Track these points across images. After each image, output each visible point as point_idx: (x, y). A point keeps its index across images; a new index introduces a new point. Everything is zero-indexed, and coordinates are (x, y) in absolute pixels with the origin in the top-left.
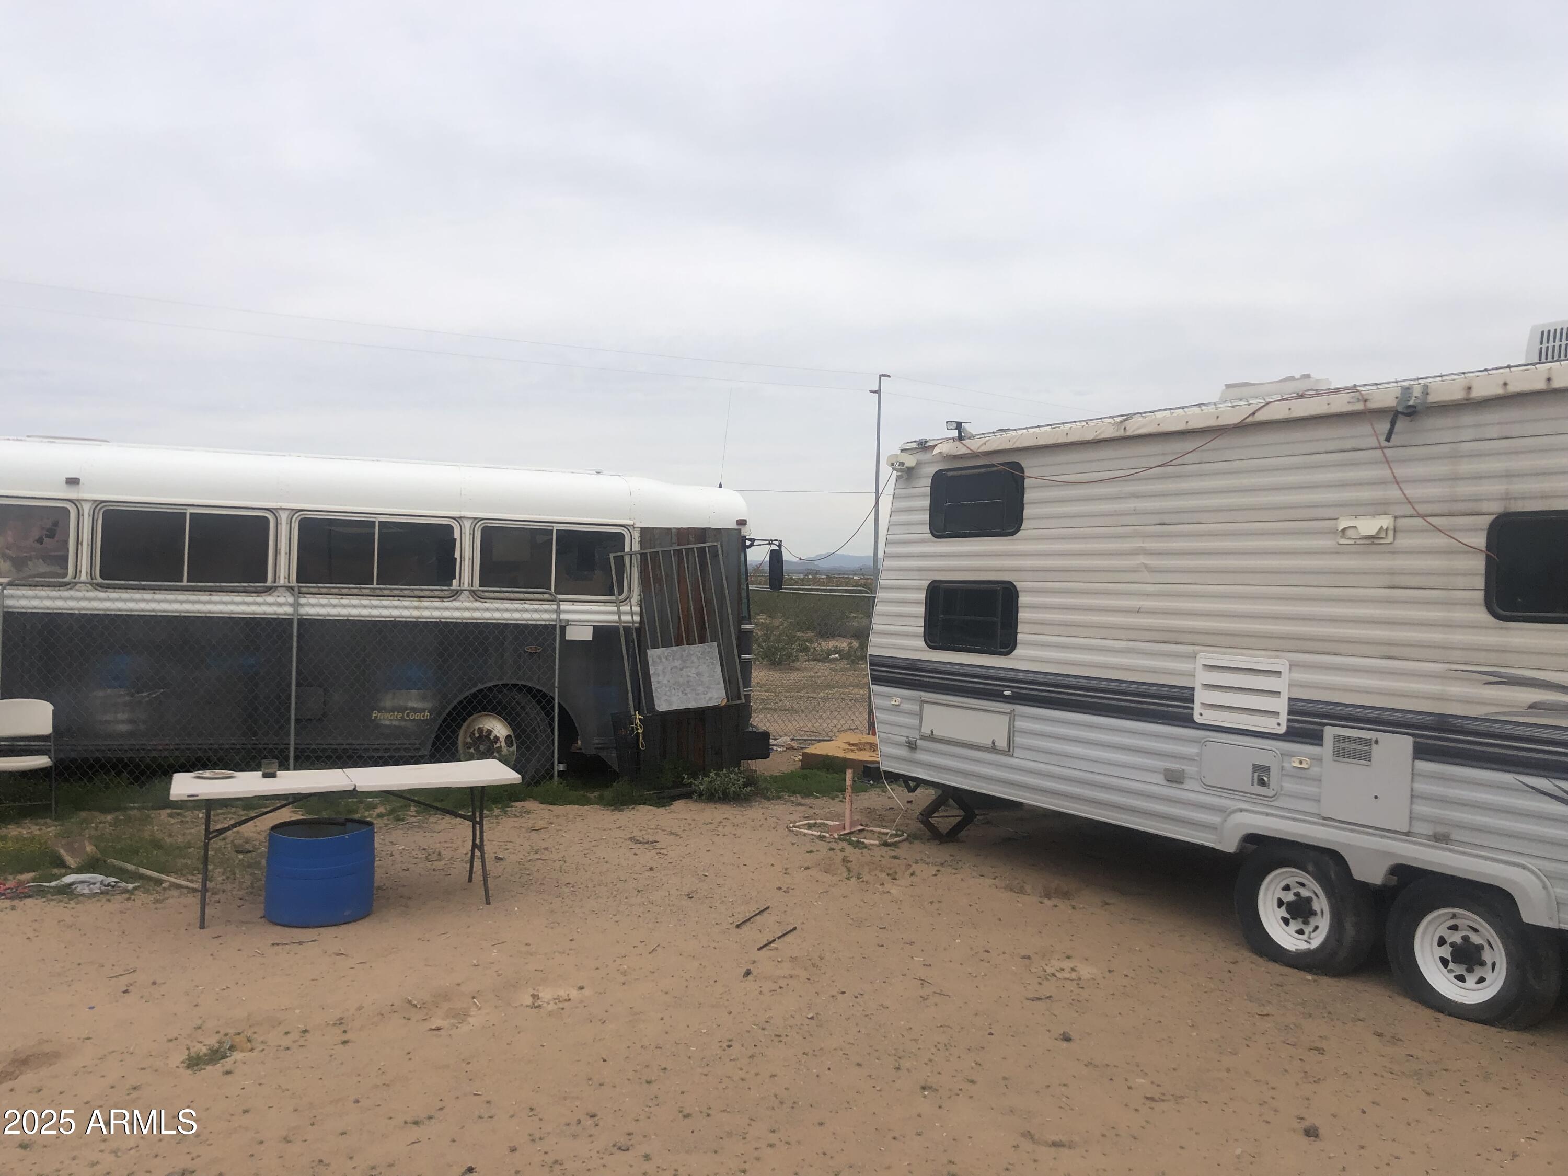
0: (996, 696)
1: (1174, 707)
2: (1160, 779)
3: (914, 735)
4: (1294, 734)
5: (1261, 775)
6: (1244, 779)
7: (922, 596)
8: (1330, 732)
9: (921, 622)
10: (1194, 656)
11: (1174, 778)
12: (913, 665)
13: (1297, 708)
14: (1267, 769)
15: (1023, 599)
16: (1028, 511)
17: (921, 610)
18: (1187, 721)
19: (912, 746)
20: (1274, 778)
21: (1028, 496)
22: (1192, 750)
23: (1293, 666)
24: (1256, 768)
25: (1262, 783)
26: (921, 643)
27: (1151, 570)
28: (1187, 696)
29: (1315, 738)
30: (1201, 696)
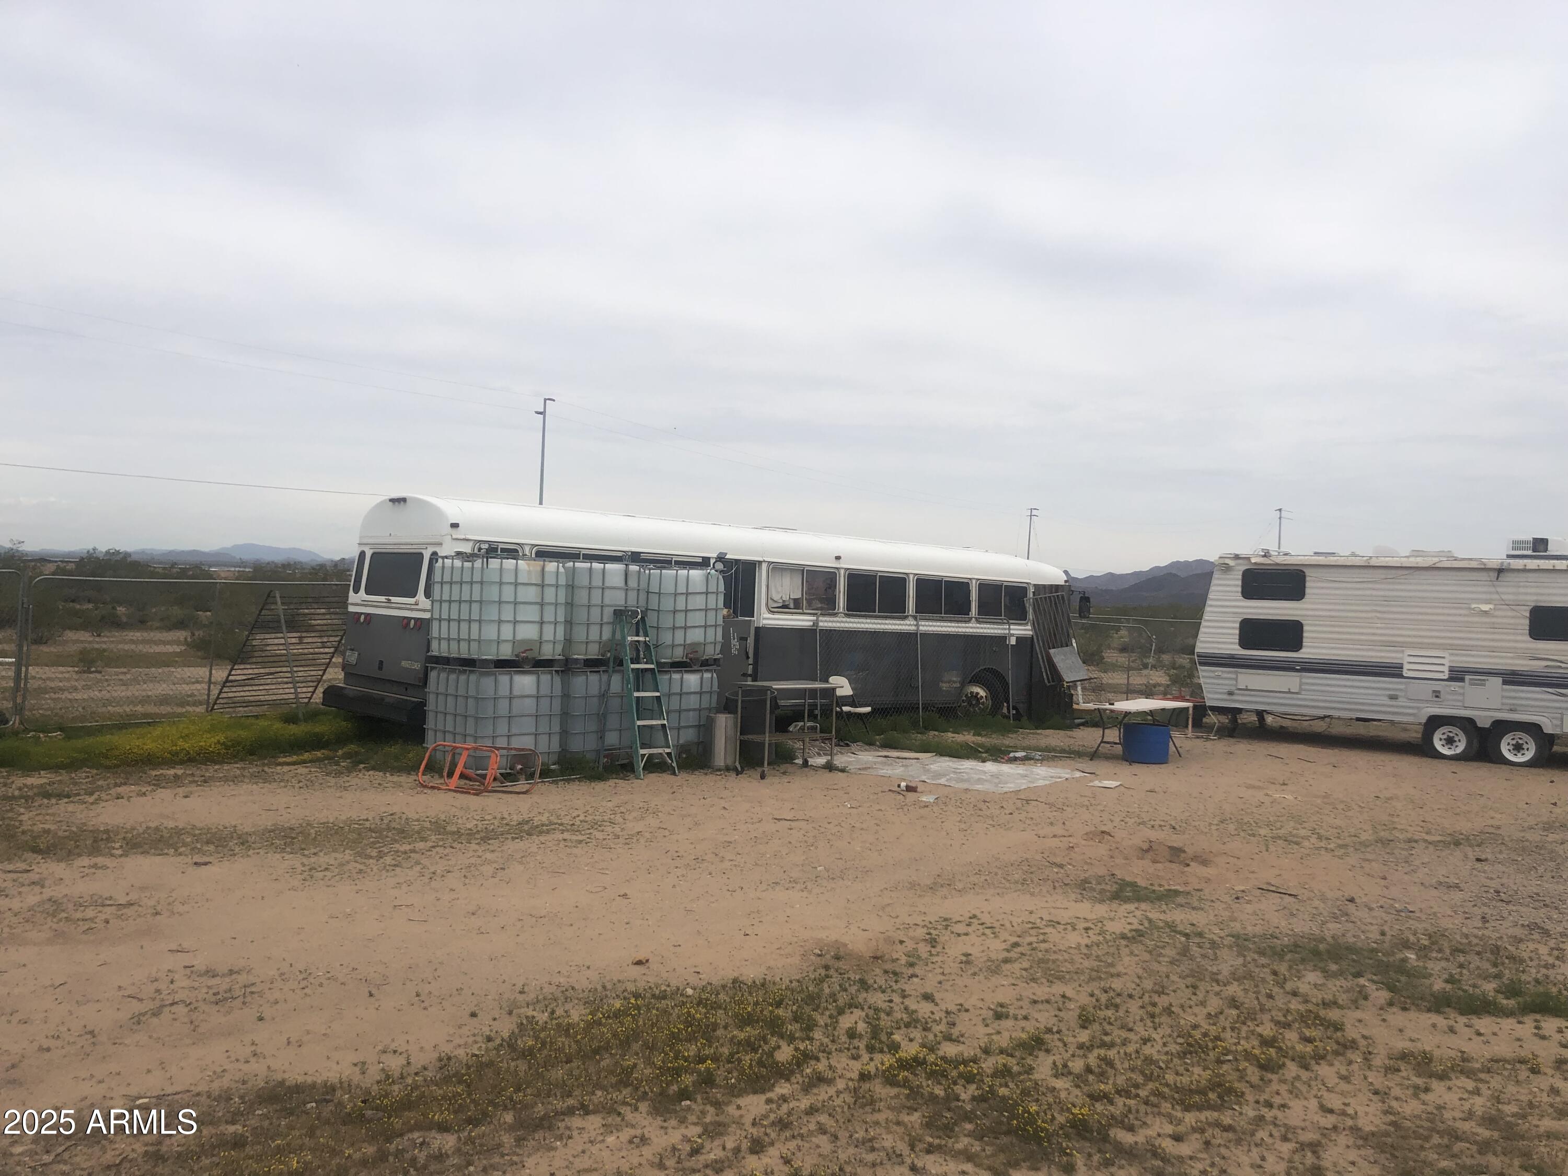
0: (1293, 669)
1: (1397, 671)
2: (1386, 698)
3: (1233, 688)
4: (1451, 679)
5: (1437, 694)
6: (1429, 696)
7: (1238, 625)
8: (1467, 677)
9: (1237, 637)
10: (1403, 652)
11: (1393, 697)
12: (1232, 657)
13: (1452, 670)
14: (1439, 692)
15: (1305, 628)
16: (1308, 591)
17: (1237, 632)
18: (1401, 676)
19: (1231, 693)
20: (1442, 695)
21: (1308, 584)
22: (1402, 687)
23: (1452, 654)
24: (1434, 691)
25: (1437, 697)
26: (1238, 647)
27: (1378, 618)
28: (1401, 667)
29: (1462, 680)
30: (1406, 666)
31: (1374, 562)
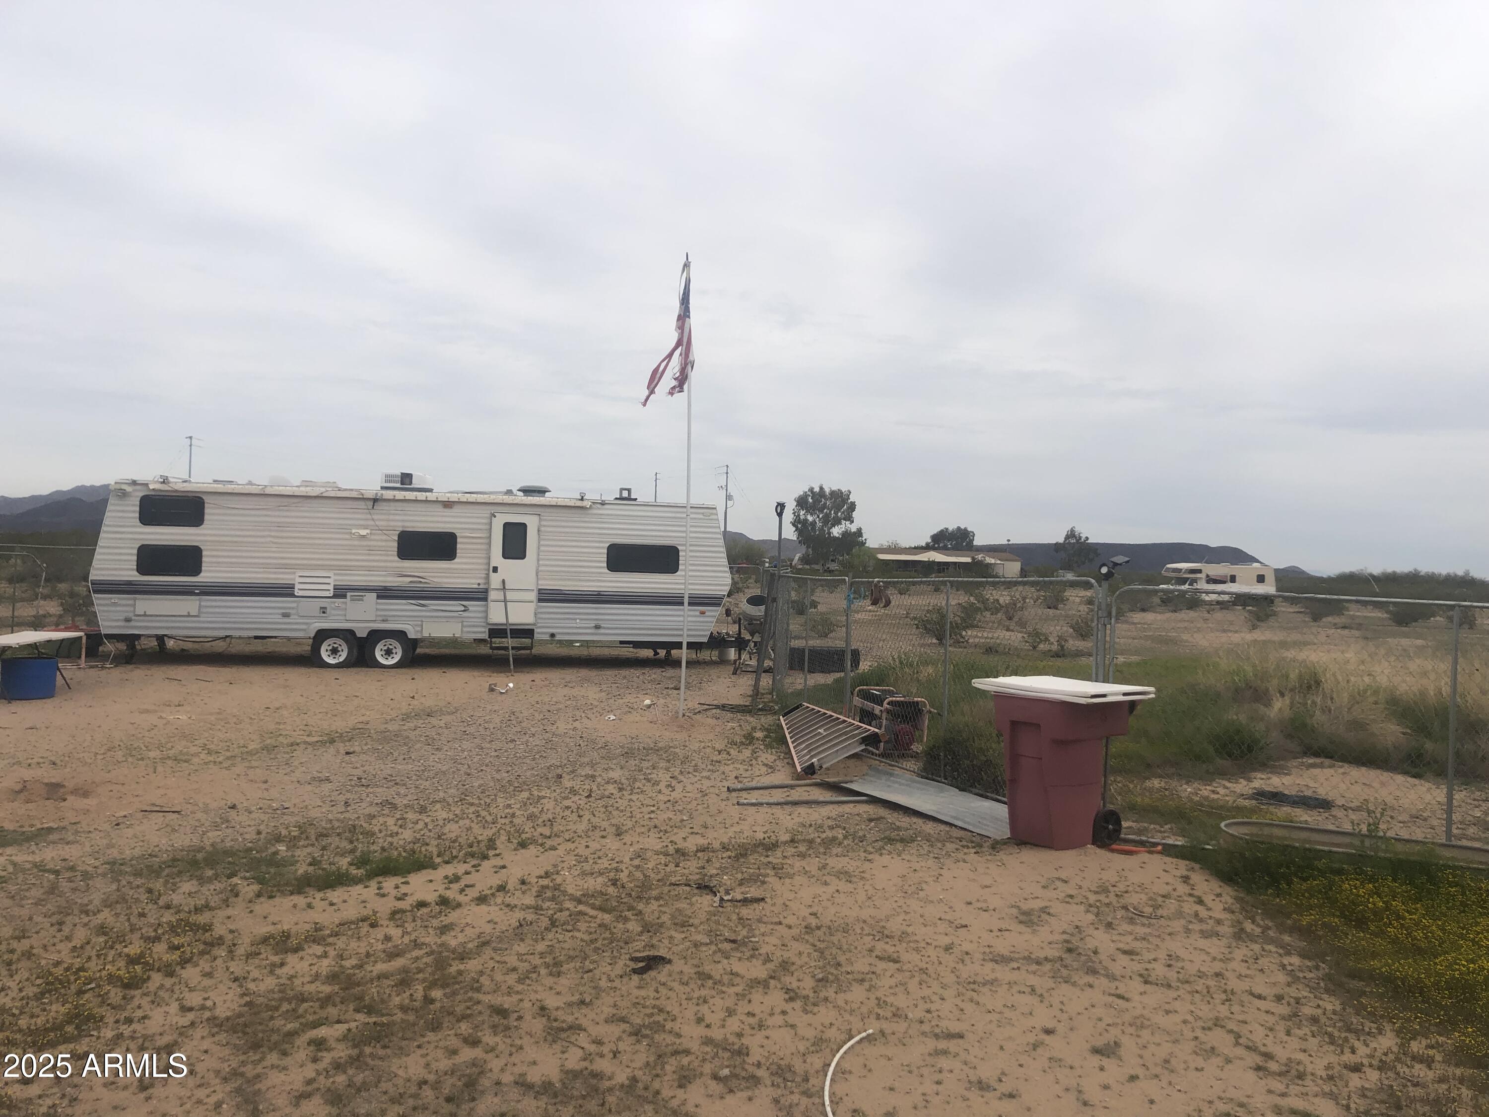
0: (191, 593)
1: (289, 591)
2: (280, 616)
3: (131, 615)
4: (335, 596)
5: (323, 610)
6: (317, 612)
7: (136, 552)
8: (349, 594)
9: (135, 563)
10: (294, 573)
11: (286, 615)
12: (129, 583)
13: (336, 588)
14: (325, 608)
15: (204, 553)
16: (206, 517)
17: (135, 558)
18: (292, 595)
19: (128, 620)
20: (328, 611)
21: (206, 511)
22: (294, 605)
23: (335, 574)
24: (321, 608)
25: (324, 612)
26: (136, 573)
27: (273, 543)
28: (292, 587)
29: (345, 596)
30: (297, 586)
31: (268, 491)
